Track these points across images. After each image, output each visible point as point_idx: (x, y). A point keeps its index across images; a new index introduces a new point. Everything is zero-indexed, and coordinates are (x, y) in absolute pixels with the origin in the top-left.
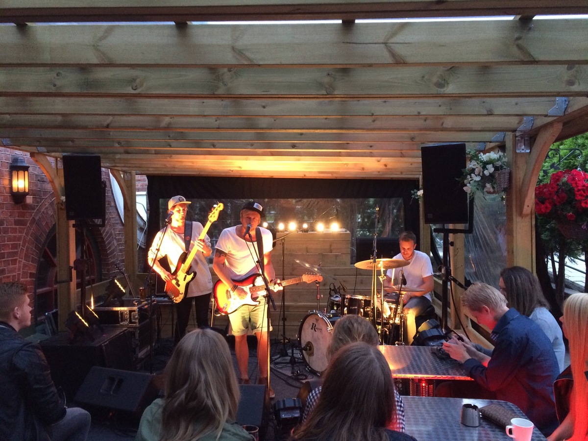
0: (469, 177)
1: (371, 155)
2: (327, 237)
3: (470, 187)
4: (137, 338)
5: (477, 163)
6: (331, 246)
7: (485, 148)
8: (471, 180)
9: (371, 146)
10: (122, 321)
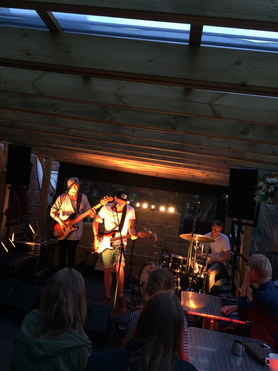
0: (258, 191)
1: (199, 168)
2: (166, 215)
3: (258, 198)
4: (37, 263)
5: (264, 183)
6: (167, 222)
7: (271, 174)
8: (259, 194)
9: (199, 163)
10: (29, 251)
